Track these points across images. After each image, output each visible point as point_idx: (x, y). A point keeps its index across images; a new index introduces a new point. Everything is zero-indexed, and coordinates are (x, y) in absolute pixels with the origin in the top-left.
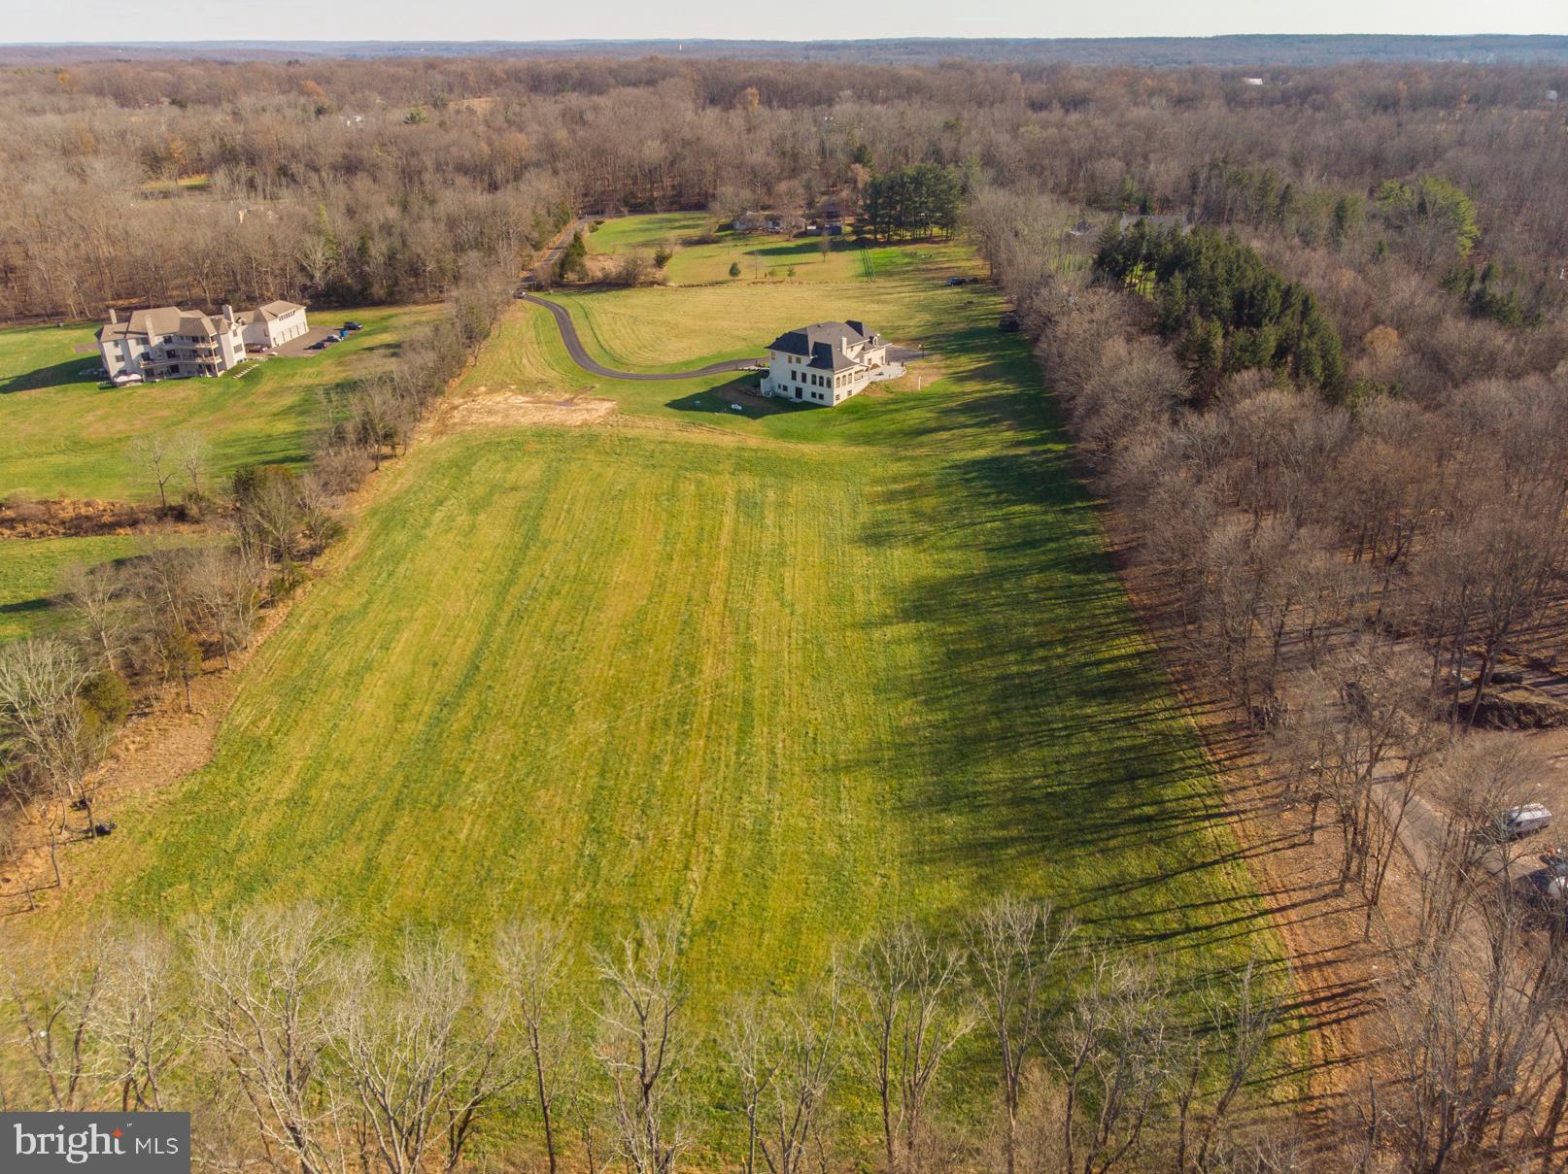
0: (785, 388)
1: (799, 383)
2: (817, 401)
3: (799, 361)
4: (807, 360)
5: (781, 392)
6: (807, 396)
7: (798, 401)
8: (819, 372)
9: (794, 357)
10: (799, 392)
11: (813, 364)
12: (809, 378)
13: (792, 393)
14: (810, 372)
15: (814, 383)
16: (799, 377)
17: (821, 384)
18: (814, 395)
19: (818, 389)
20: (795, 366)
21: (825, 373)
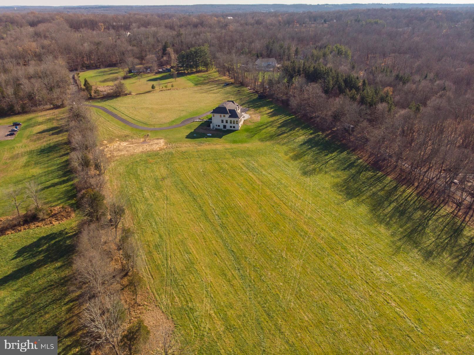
0: (219, 126)
1: (225, 123)
2: (232, 129)
3: (224, 116)
4: (227, 116)
5: (217, 127)
6: (228, 127)
7: (226, 129)
8: (233, 119)
9: (222, 115)
10: (225, 127)
11: (230, 117)
12: (229, 122)
13: (222, 127)
14: (229, 119)
15: (231, 123)
16: (225, 122)
17: (234, 123)
18: (231, 127)
19: (232, 125)
20: (223, 118)
21: (235, 119)
